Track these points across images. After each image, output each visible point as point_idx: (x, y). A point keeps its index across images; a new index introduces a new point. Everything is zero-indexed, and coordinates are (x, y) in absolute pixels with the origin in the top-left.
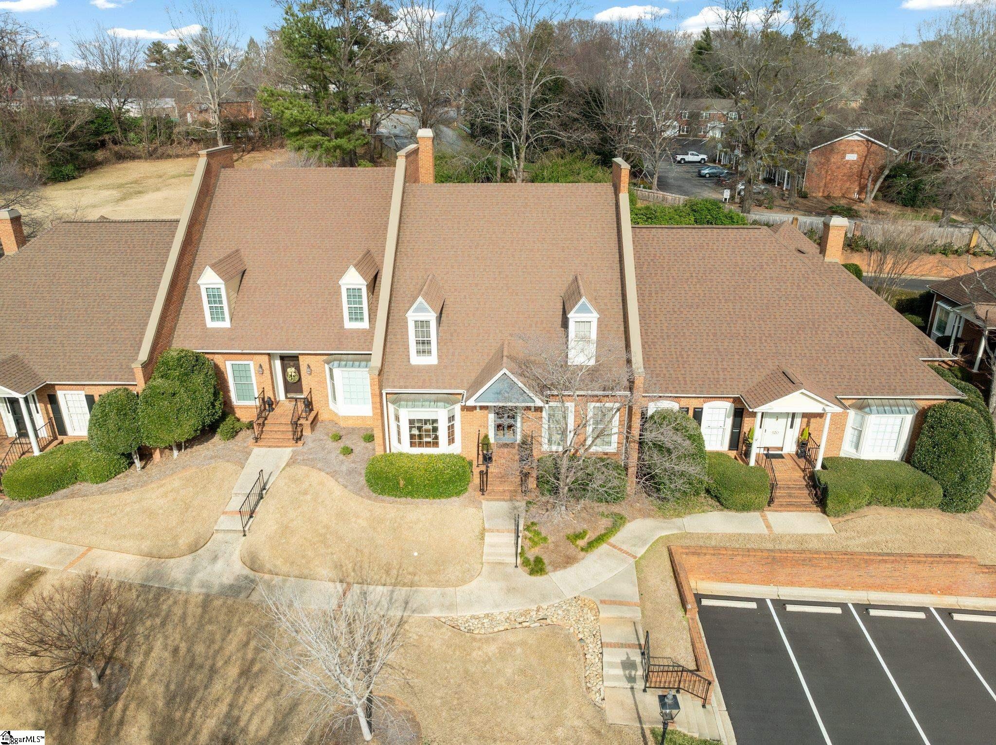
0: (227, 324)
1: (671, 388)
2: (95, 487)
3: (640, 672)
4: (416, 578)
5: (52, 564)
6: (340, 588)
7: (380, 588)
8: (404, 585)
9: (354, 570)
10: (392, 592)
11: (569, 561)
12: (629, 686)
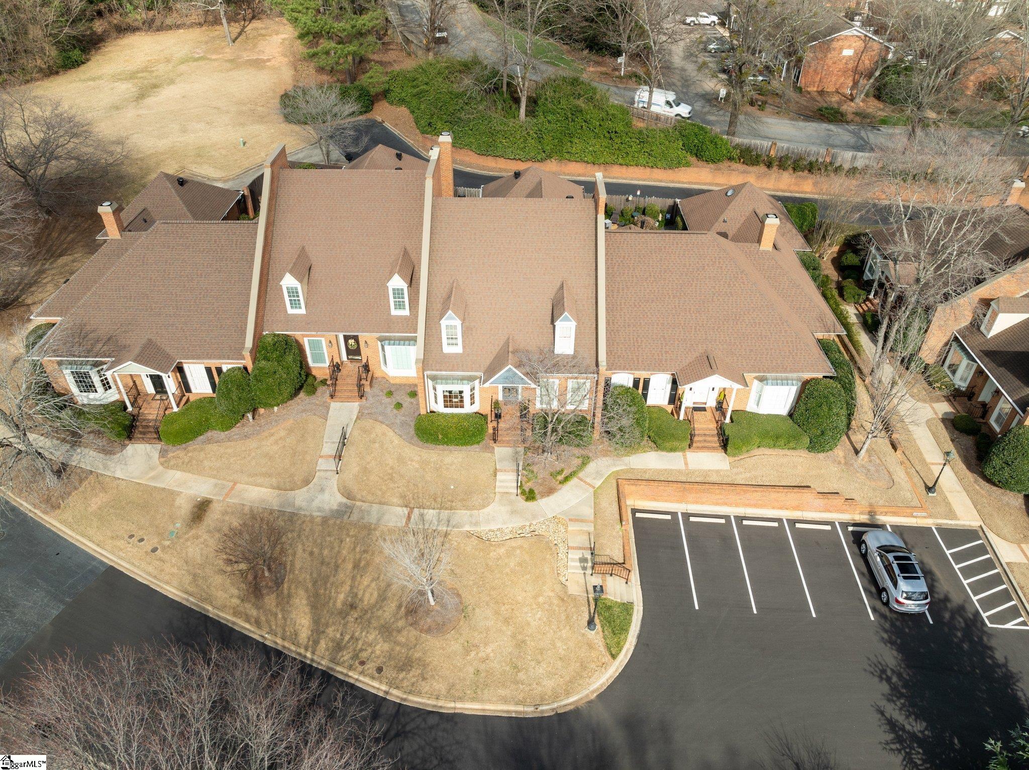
0: (302, 311)
1: (627, 367)
2: (223, 435)
3: (590, 564)
4: (454, 504)
5: (214, 495)
6: (406, 511)
7: (431, 511)
8: (446, 509)
9: (413, 499)
10: (439, 513)
11: (551, 491)
12: (583, 572)
